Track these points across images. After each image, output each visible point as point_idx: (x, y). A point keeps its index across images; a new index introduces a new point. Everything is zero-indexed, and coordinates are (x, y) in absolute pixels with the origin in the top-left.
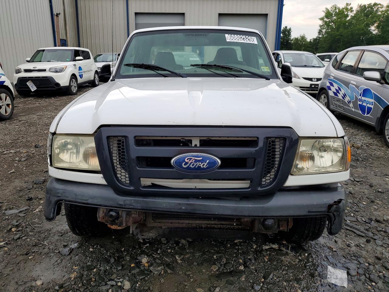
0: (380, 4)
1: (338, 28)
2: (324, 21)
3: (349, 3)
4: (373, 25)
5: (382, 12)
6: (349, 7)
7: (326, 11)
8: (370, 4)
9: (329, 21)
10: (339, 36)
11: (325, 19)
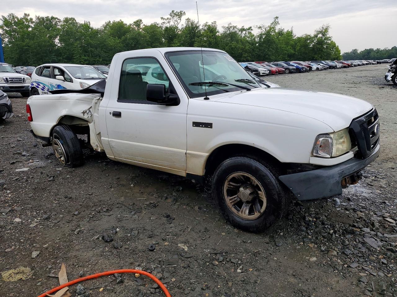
0: (57, 18)
1: (23, 39)
2: (3, 30)
3: (28, 14)
4: (56, 37)
5: (61, 26)
6: (29, 18)
7: (4, 19)
8: (47, 17)
9: (10, 30)
10: (26, 46)
11: (5, 28)
